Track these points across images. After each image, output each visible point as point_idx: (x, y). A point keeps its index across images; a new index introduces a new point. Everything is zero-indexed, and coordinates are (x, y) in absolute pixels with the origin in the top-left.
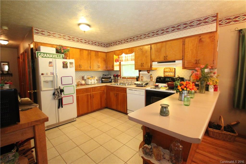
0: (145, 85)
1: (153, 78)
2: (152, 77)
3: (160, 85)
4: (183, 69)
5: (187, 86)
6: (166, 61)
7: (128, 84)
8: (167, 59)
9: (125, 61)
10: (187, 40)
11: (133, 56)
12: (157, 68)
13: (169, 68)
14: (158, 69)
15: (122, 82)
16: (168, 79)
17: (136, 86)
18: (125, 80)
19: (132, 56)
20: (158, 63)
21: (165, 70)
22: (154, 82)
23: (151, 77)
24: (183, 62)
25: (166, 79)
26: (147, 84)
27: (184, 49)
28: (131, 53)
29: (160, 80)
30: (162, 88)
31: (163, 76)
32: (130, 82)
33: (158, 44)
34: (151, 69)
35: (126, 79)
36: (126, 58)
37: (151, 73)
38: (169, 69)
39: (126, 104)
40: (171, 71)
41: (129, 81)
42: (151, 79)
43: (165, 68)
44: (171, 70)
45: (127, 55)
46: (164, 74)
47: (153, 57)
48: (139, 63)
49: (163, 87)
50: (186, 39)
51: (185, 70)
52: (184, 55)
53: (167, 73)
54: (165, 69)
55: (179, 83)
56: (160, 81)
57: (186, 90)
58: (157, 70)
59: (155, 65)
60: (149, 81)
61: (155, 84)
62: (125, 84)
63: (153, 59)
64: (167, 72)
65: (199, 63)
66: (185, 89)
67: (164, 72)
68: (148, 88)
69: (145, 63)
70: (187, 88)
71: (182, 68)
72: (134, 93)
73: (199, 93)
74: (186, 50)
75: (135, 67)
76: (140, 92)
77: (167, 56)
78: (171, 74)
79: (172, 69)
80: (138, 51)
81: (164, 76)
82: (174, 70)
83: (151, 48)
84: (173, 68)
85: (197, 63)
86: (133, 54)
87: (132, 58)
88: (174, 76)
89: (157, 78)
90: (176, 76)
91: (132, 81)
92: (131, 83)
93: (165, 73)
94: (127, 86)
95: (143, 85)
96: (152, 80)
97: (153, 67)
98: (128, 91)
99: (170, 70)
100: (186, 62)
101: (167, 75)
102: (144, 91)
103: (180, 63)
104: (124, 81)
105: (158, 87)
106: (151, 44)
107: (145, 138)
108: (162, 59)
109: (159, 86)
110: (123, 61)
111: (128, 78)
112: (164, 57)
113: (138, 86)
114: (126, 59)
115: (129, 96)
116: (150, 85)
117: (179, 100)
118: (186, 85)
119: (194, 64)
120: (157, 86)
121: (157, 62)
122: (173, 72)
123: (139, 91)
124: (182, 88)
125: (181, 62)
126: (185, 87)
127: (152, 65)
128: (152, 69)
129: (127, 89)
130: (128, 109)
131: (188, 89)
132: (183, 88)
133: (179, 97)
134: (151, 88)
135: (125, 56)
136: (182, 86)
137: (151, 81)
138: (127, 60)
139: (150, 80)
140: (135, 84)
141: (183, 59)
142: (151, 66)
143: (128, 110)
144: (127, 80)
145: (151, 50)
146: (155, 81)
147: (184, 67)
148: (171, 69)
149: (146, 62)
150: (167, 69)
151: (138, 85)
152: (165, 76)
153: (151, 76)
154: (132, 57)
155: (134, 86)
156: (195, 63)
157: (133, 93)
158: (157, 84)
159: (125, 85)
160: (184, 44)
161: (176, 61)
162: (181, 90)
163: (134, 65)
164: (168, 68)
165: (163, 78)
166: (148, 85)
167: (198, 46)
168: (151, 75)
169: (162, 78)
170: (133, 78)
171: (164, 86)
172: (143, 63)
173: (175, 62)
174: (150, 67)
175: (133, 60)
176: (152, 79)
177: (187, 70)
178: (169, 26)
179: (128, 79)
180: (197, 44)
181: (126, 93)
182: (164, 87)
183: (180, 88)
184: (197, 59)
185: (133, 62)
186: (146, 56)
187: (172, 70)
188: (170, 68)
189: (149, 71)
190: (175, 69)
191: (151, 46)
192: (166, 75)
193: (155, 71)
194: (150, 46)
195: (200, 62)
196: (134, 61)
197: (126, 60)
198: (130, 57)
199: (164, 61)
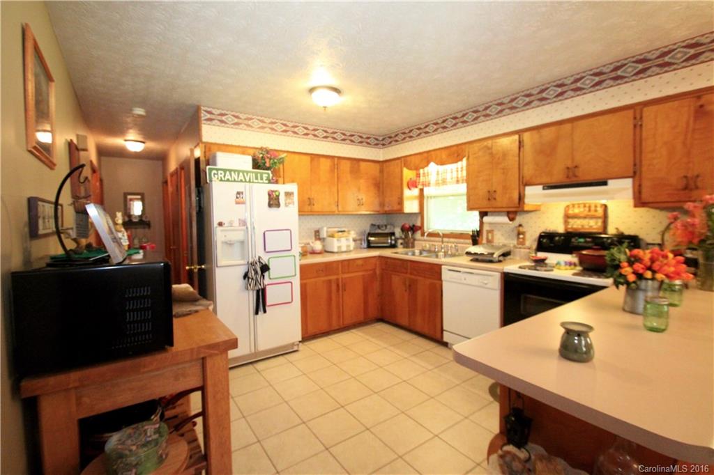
0: (500, 256)
1: (528, 236)
2: (523, 233)
3: (552, 258)
4: (636, 206)
5: (656, 266)
6: (572, 181)
7: (446, 255)
8: (576, 176)
9: (437, 184)
10: (648, 112)
11: (462, 171)
12: (540, 206)
13: (582, 206)
14: (543, 208)
15: (428, 246)
16: (582, 240)
17: (471, 258)
18: (437, 242)
19: (460, 170)
20: (544, 189)
21: (571, 212)
22: (529, 249)
23: (519, 234)
24: (637, 187)
25: (573, 240)
26: (506, 255)
27: (638, 142)
28: (456, 162)
29: (549, 242)
30: (559, 269)
31: (561, 229)
32: (451, 247)
33: (545, 132)
34: (520, 209)
35: (440, 239)
36: (440, 176)
37: (519, 219)
38: (585, 206)
39: (439, 314)
40: (592, 213)
41: (450, 245)
42: (518, 238)
43: (568, 203)
44: (590, 210)
45: (441, 168)
46: (566, 222)
47: (528, 171)
48: (482, 190)
49: (563, 264)
50: (645, 109)
51: (642, 211)
52: (641, 161)
53: (576, 220)
54: (568, 206)
55: (625, 253)
56: (552, 245)
57: (653, 279)
58: (539, 210)
59: (533, 194)
60: (512, 245)
61: (534, 255)
62: (435, 252)
63: (527, 177)
64: (575, 217)
65: (697, 188)
66: (649, 274)
67: (567, 217)
68: (512, 267)
69: (499, 192)
70: (654, 272)
71: (631, 202)
72: (466, 282)
73: (701, 289)
74: (648, 145)
75: (469, 201)
76: (486, 277)
77: (576, 167)
78: (593, 225)
79: (596, 206)
80: (477, 155)
81: (566, 230)
82: (600, 211)
83: (520, 142)
84: (599, 206)
85: (690, 186)
86: (464, 162)
87: (459, 176)
88: (600, 231)
89: (541, 237)
90: (612, 230)
91: (459, 245)
92: (454, 251)
93: (570, 220)
94: (441, 260)
95: (495, 256)
96: (523, 243)
97: (527, 201)
98: (446, 274)
99: (586, 212)
100: (646, 185)
101: (575, 226)
102: (497, 276)
103: (628, 189)
104: (433, 245)
105: (546, 264)
106: (519, 132)
107: (508, 426)
108: (558, 177)
109: (546, 262)
110: (431, 185)
111: (445, 236)
112: (568, 168)
113: (476, 260)
114: (440, 179)
115: (447, 287)
116: (518, 258)
117: (624, 310)
118: (653, 260)
119: (678, 190)
120: (540, 262)
121: (541, 187)
122: (599, 218)
123: (480, 277)
124: (635, 273)
125: (628, 183)
126: (649, 268)
127: (522, 194)
128: (523, 207)
129: (443, 267)
130: (445, 328)
131: (659, 276)
132: (641, 271)
133: (625, 302)
134: (520, 267)
135: (438, 172)
136: (638, 267)
137: (520, 246)
138: (444, 182)
139: (515, 242)
140: (468, 253)
141: (635, 173)
142: (521, 198)
143: (445, 332)
144: (443, 242)
145: (520, 148)
146: (535, 246)
147: (640, 202)
148: (593, 208)
149: (504, 187)
150: (576, 206)
151: (477, 258)
152: (570, 230)
153: (521, 229)
154: (460, 172)
155: (465, 260)
156: (681, 186)
157: (461, 280)
158: (541, 255)
159: (437, 256)
160: (638, 127)
161: (610, 182)
162: (631, 278)
163: (465, 198)
164: (579, 204)
165: (561, 236)
166: (509, 257)
167: (694, 130)
168: (520, 225)
169: (560, 235)
170: (460, 236)
171: (566, 263)
172: (494, 189)
173: (605, 183)
174: (517, 201)
175: (463, 183)
176: (524, 239)
177: (651, 210)
178: (584, 72)
179: (445, 239)
180: (688, 123)
181: (440, 279)
182: (568, 267)
183: (627, 270)
184: (689, 175)
185: (463, 188)
186: (503, 169)
187: (596, 211)
188: (587, 205)
189: (515, 213)
190: (605, 207)
191: (519, 136)
192: (572, 228)
193: (533, 214)
194: (516, 137)
195: (699, 184)
196: (465, 185)
197: (440, 182)
198: (452, 172)
199: (568, 182)
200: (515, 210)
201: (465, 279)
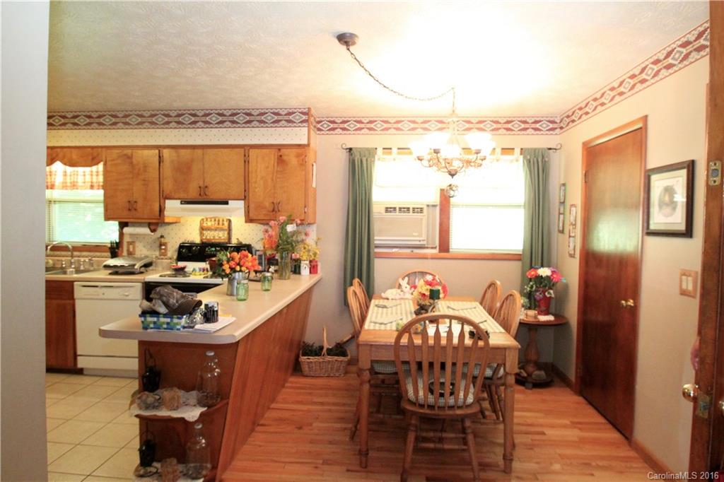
0: (141, 267)
1: (169, 246)
2: (165, 244)
3: (190, 266)
4: (246, 222)
5: (241, 264)
6: (203, 199)
7: (78, 271)
8: (206, 195)
9: (64, 187)
10: (253, 152)
11: (97, 175)
12: (180, 218)
13: (213, 220)
14: (182, 220)
15: (51, 262)
16: (213, 249)
17: (110, 271)
18: (63, 256)
19: (94, 173)
20: (181, 203)
21: (205, 225)
22: (171, 259)
23: (161, 245)
24: (247, 207)
25: (207, 249)
26: (147, 265)
27: (247, 174)
28: (91, 166)
29: (189, 252)
30: (195, 275)
31: (198, 241)
32: (85, 261)
33: (183, 152)
34: (160, 221)
35: (70, 253)
36: (68, 178)
37: (160, 231)
38: (215, 220)
39: (71, 338)
40: (221, 226)
41: (82, 259)
42: (161, 249)
43: (203, 217)
44: (219, 224)
45: (69, 169)
46: (201, 234)
47: (168, 185)
48: (122, 199)
49: (197, 269)
50: (251, 150)
51: (252, 225)
52: (249, 189)
53: (209, 232)
54: (203, 219)
55: (227, 255)
56: (190, 254)
57: (241, 271)
58: (179, 222)
59: (173, 207)
60: (154, 256)
61: (175, 264)
62: (62, 268)
63: (167, 192)
64: (209, 229)
65: (279, 211)
66: (238, 268)
67: (202, 229)
68: (153, 277)
69: (140, 202)
70: (241, 266)
71: (243, 219)
72: (105, 297)
73: (280, 279)
74: (253, 178)
75: (106, 210)
76: (127, 289)
77: (206, 187)
78: (220, 236)
79: (223, 221)
80: (116, 162)
81: (201, 240)
82: (226, 224)
83: (160, 157)
84: (225, 220)
85: (275, 210)
86: (101, 167)
87: (95, 180)
88: (227, 241)
89: (181, 247)
90: (234, 242)
91: (93, 259)
92: (87, 267)
93: (204, 232)
94: (71, 275)
95: (136, 267)
96: (165, 254)
97: (166, 213)
98: (79, 292)
99: (216, 226)
100: (252, 206)
101: (208, 237)
102: (139, 286)
103: (240, 208)
104: (58, 260)
105: (185, 272)
106: (158, 147)
108: (193, 193)
109: (186, 270)
110: (56, 187)
111: (75, 249)
112: (200, 187)
113: (116, 273)
114: (68, 180)
115: (80, 306)
116: (160, 269)
117: (227, 295)
118: (240, 259)
119: (269, 211)
120: (181, 271)
121: (179, 201)
122: (226, 230)
123: (121, 289)
124: (231, 268)
125: (241, 204)
126: (238, 264)
127: (163, 207)
128: (164, 219)
129: (75, 283)
130: (79, 352)
131: (243, 269)
132: (234, 266)
133: (228, 289)
134: (161, 276)
135: (65, 172)
136: (232, 263)
137: (162, 257)
138: (74, 186)
139: (157, 253)
140: (107, 267)
141: (245, 197)
142: (161, 210)
143: (79, 358)
144: (72, 256)
145: (160, 163)
146: (175, 257)
147: (249, 220)
148: (221, 223)
149: (145, 199)
150: (209, 220)
151: (116, 271)
152: (204, 241)
153: (162, 239)
154: (95, 177)
155: (104, 274)
156: (271, 209)
157: (98, 295)
158: (181, 264)
159: (65, 273)
160: (247, 163)
161: (230, 202)
162: (228, 271)
163: (102, 205)
164: (211, 218)
165: (197, 247)
166: (151, 268)
167: (277, 171)
168: (162, 237)
169: (197, 245)
170: (96, 248)
171: (200, 270)
172: (134, 200)
173: (226, 203)
174: (158, 213)
175: (99, 189)
176: (165, 249)
177: (259, 225)
178: (212, 110)
179: (75, 253)
180: (274, 166)
181: (72, 298)
182: (201, 272)
183: (226, 267)
184: (275, 202)
185: (99, 194)
186: (144, 180)
187: (223, 224)
188: (217, 220)
189: (157, 224)
190: (230, 221)
191: (159, 151)
192: (206, 239)
193: (174, 225)
194: (157, 151)
195: (280, 209)
196: (101, 192)
197: (68, 184)
198: (84, 175)
199: (200, 199)
200: (157, 222)
201: (103, 294)
